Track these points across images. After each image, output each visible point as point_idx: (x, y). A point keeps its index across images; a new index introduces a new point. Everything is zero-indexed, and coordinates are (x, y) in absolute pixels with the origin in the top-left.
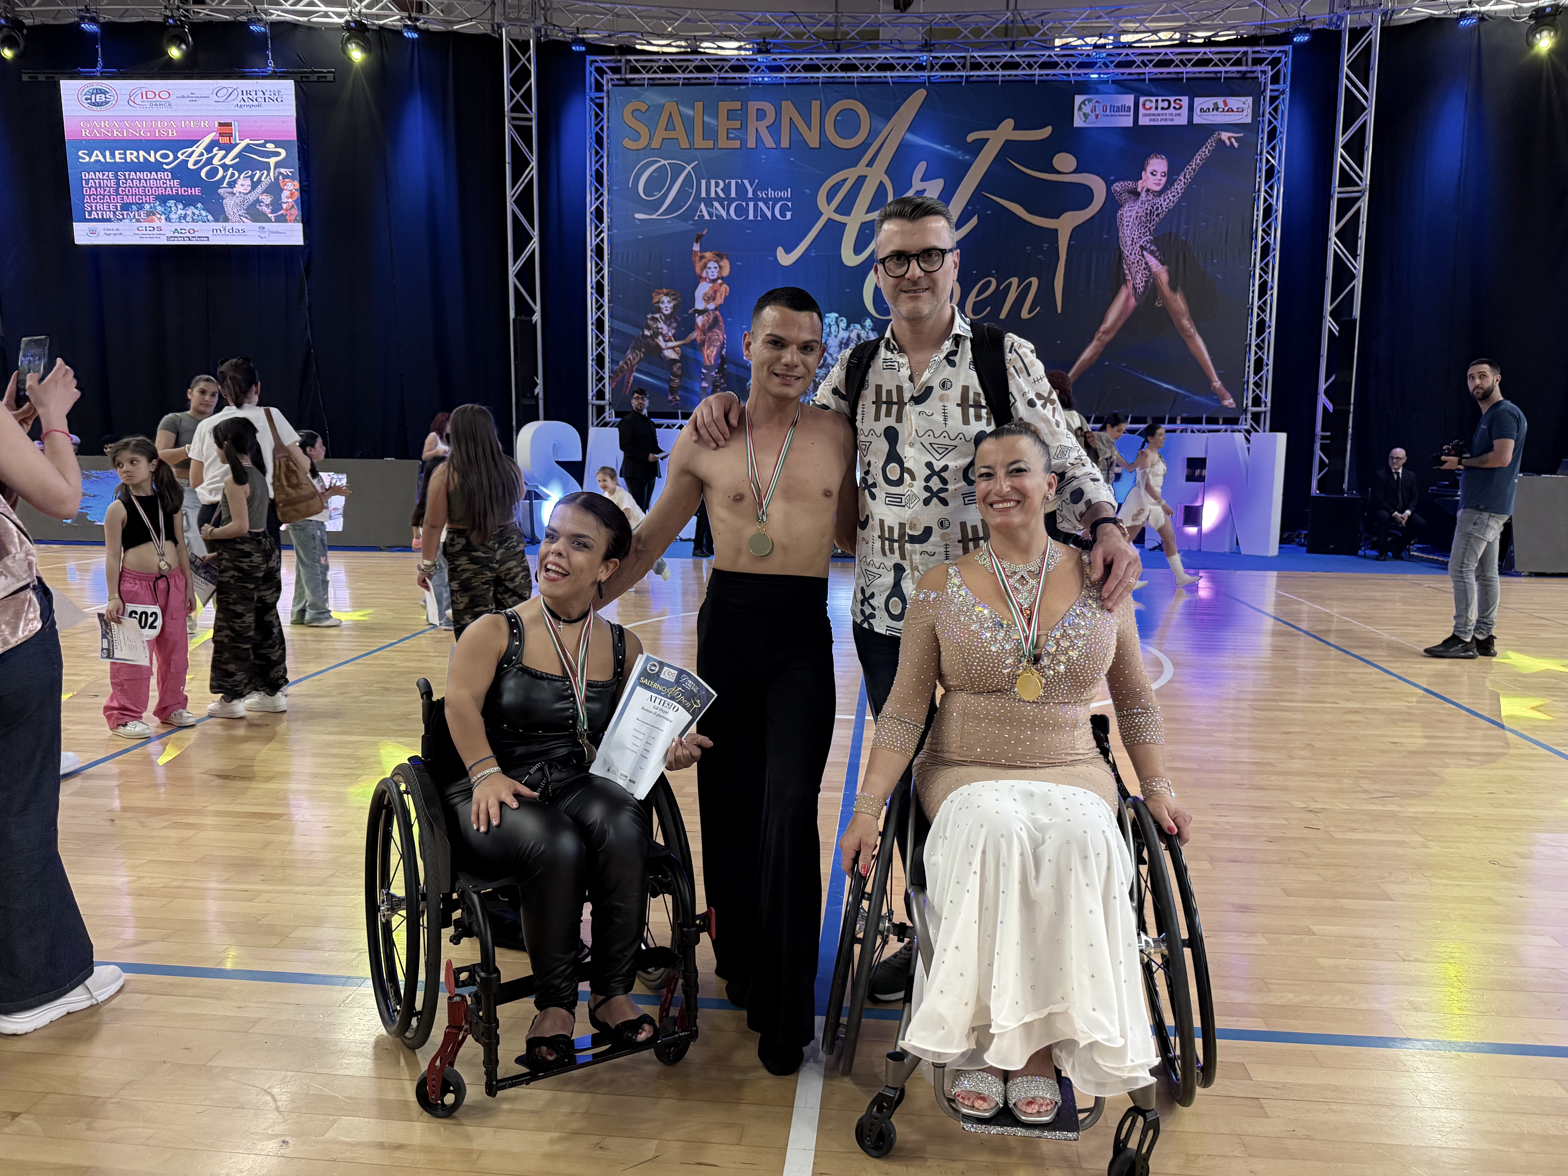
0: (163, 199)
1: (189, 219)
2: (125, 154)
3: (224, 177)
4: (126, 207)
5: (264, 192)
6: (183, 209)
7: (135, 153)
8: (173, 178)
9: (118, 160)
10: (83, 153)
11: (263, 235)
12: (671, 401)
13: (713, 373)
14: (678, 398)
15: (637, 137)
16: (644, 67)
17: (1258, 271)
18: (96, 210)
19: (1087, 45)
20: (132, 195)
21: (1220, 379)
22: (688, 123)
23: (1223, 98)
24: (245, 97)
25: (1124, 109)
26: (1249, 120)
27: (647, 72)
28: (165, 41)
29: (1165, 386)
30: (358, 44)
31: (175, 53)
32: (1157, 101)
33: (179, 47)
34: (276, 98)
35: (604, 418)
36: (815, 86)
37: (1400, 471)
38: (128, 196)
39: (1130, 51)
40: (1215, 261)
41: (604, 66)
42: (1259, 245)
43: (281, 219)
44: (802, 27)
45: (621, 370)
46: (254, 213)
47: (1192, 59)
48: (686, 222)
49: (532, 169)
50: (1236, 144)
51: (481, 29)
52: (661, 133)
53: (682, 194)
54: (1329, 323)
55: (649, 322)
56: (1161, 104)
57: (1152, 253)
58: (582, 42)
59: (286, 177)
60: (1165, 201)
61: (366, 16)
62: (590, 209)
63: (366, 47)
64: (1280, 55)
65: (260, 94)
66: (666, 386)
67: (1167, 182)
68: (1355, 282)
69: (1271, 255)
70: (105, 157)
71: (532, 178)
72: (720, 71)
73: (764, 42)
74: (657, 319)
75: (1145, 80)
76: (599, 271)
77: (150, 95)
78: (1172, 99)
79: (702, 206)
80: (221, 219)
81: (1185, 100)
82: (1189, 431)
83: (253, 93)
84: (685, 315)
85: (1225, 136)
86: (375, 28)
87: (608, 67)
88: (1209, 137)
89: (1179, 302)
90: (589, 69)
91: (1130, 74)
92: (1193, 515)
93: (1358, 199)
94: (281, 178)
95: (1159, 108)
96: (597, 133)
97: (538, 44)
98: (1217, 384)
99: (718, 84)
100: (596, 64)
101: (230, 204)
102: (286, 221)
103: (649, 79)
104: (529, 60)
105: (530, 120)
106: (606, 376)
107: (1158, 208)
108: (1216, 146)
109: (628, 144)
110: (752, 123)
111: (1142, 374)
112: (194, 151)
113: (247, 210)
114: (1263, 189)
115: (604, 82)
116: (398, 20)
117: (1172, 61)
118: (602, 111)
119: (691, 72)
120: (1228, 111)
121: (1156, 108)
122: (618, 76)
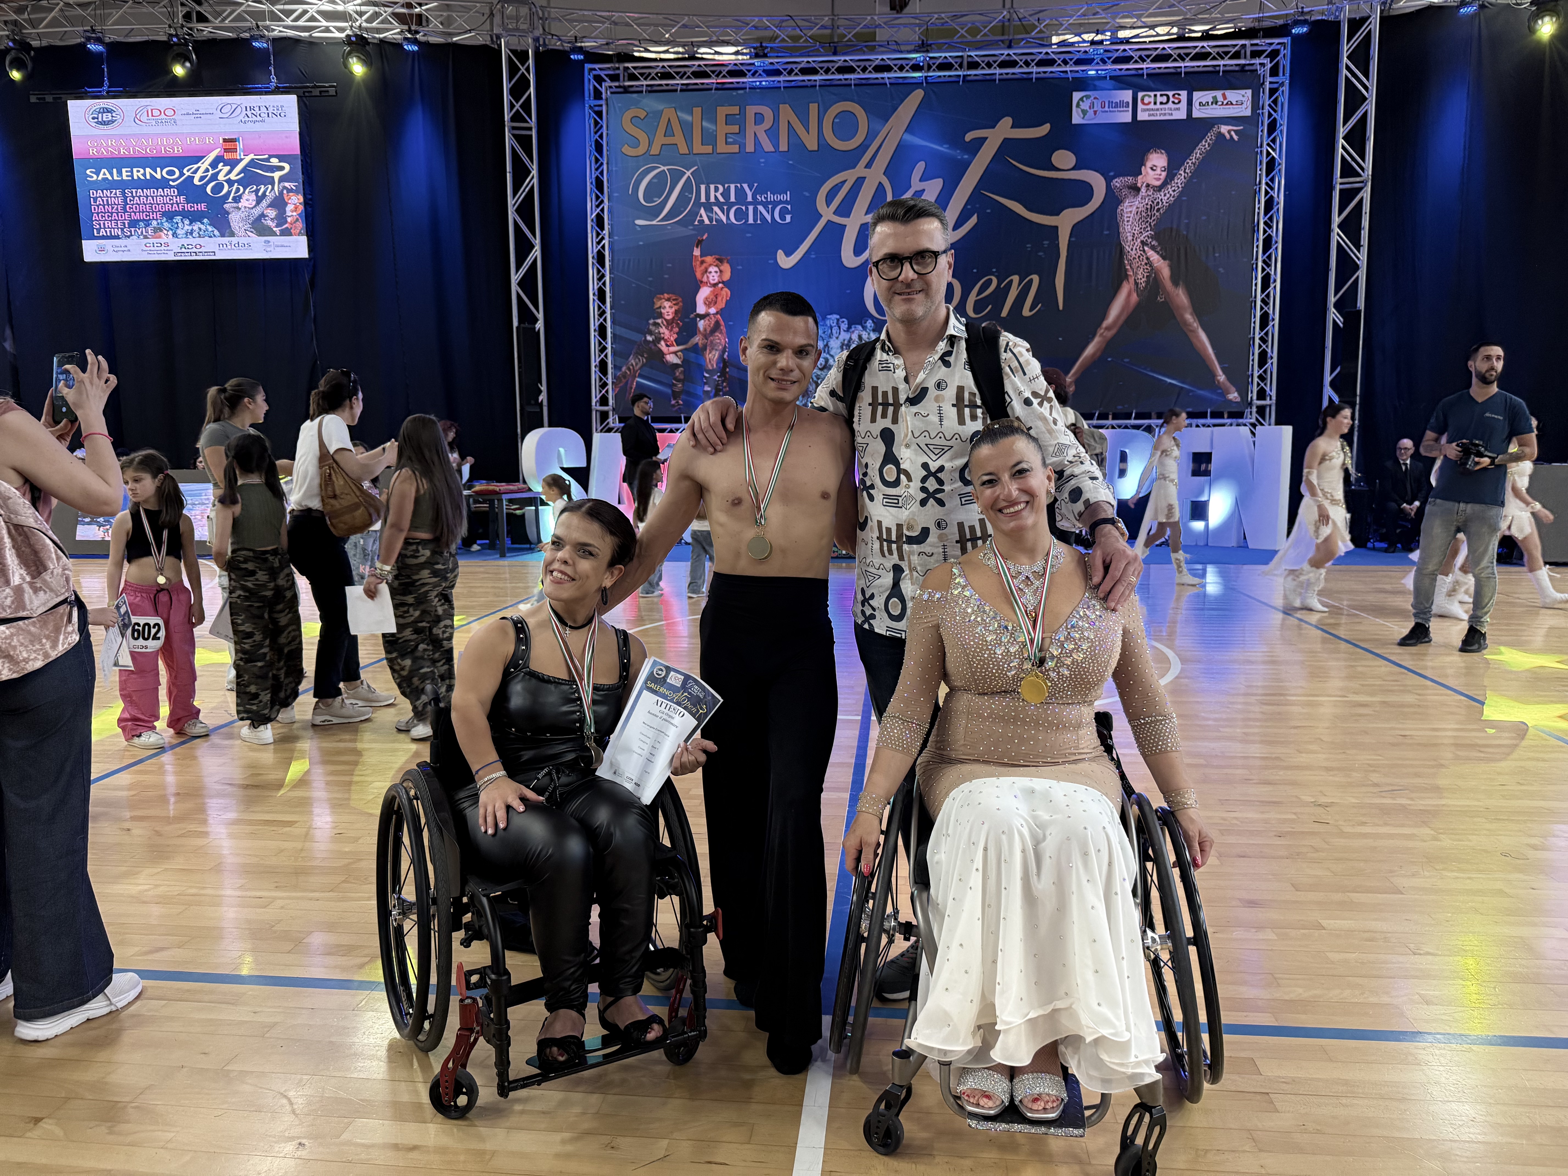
0: (169, 216)
1: (195, 234)
2: (132, 172)
3: (229, 192)
4: (134, 224)
5: (269, 206)
6: (190, 225)
7: (142, 171)
8: (179, 194)
9: (125, 178)
10: (91, 172)
11: (268, 249)
12: (673, 406)
13: (716, 377)
14: (681, 402)
15: (636, 144)
16: (642, 74)
17: (1260, 264)
18: (105, 228)
19: (1084, 41)
20: (139, 212)
21: (1224, 372)
22: (688, 130)
23: (1222, 92)
24: (249, 113)
25: (1122, 104)
26: (1248, 113)
27: (645, 79)
28: (169, 60)
29: (1169, 381)
30: (358, 57)
31: (179, 70)
32: (1155, 96)
33: (183, 65)
34: (279, 114)
35: (608, 423)
36: (812, 90)
37: (1408, 462)
38: (135, 213)
39: (1127, 47)
40: (1217, 255)
41: (602, 73)
42: (1261, 237)
43: (286, 233)
44: (798, 30)
45: (624, 375)
46: (259, 227)
47: (1190, 54)
48: (686, 227)
49: (533, 177)
50: (1236, 138)
51: (481, 40)
52: (660, 139)
53: (682, 200)
54: (1333, 315)
55: (651, 327)
56: (1159, 99)
57: (1153, 248)
58: (580, 50)
59: (290, 191)
60: (1165, 195)
61: (367, 29)
62: (591, 216)
63: (367, 61)
64: (1279, 47)
65: (263, 109)
66: (669, 391)
67: (1167, 176)
68: (1359, 273)
69: (1274, 247)
70: (112, 177)
71: (533, 186)
72: (717, 76)
73: (761, 46)
74: (658, 324)
75: (1143, 75)
76: (601, 277)
77: (156, 113)
78: (1171, 93)
79: (702, 211)
80: (227, 234)
81: (1184, 94)
82: (1194, 425)
83: (257, 109)
84: (686, 320)
85: (1224, 129)
86: (375, 41)
87: (606, 75)
88: (1208, 131)
89: (1181, 297)
90: (588, 77)
91: (1127, 69)
92: (1199, 511)
93: (1360, 189)
94: (285, 192)
95: (1158, 103)
96: (597, 141)
97: (537, 53)
98: (1222, 377)
99: (716, 89)
100: (595, 72)
101: (236, 219)
102: (290, 234)
103: (647, 86)
104: (528, 70)
105: (530, 129)
106: (610, 382)
107: (1158, 203)
108: (1216, 141)
109: (627, 150)
110: (751, 128)
111: (1145, 369)
112: (199, 168)
113: (253, 224)
114: (1264, 182)
115: (603, 91)
116: (398, 33)
117: (1170, 56)
118: (601, 118)
119: (689, 78)
120: (1227, 104)
121: (1155, 103)
122: (617, 84)
